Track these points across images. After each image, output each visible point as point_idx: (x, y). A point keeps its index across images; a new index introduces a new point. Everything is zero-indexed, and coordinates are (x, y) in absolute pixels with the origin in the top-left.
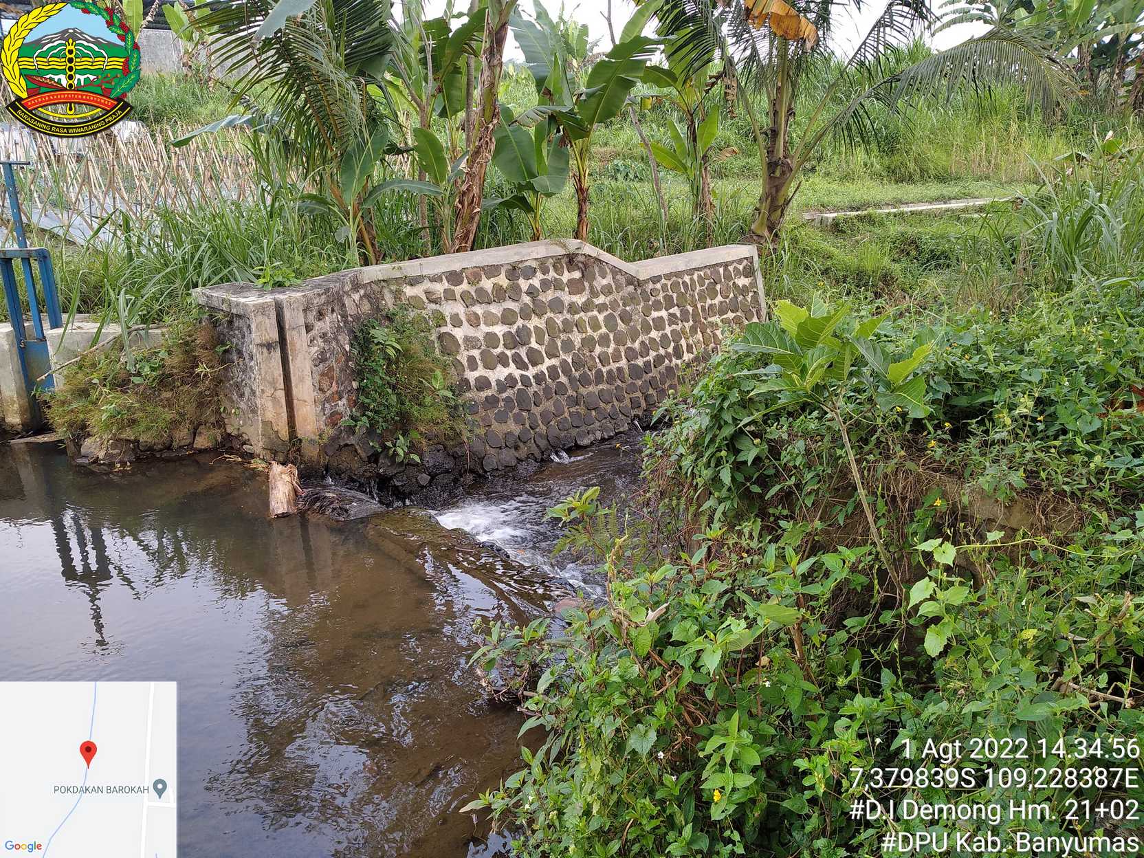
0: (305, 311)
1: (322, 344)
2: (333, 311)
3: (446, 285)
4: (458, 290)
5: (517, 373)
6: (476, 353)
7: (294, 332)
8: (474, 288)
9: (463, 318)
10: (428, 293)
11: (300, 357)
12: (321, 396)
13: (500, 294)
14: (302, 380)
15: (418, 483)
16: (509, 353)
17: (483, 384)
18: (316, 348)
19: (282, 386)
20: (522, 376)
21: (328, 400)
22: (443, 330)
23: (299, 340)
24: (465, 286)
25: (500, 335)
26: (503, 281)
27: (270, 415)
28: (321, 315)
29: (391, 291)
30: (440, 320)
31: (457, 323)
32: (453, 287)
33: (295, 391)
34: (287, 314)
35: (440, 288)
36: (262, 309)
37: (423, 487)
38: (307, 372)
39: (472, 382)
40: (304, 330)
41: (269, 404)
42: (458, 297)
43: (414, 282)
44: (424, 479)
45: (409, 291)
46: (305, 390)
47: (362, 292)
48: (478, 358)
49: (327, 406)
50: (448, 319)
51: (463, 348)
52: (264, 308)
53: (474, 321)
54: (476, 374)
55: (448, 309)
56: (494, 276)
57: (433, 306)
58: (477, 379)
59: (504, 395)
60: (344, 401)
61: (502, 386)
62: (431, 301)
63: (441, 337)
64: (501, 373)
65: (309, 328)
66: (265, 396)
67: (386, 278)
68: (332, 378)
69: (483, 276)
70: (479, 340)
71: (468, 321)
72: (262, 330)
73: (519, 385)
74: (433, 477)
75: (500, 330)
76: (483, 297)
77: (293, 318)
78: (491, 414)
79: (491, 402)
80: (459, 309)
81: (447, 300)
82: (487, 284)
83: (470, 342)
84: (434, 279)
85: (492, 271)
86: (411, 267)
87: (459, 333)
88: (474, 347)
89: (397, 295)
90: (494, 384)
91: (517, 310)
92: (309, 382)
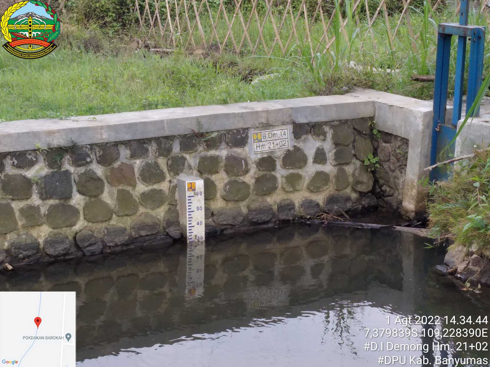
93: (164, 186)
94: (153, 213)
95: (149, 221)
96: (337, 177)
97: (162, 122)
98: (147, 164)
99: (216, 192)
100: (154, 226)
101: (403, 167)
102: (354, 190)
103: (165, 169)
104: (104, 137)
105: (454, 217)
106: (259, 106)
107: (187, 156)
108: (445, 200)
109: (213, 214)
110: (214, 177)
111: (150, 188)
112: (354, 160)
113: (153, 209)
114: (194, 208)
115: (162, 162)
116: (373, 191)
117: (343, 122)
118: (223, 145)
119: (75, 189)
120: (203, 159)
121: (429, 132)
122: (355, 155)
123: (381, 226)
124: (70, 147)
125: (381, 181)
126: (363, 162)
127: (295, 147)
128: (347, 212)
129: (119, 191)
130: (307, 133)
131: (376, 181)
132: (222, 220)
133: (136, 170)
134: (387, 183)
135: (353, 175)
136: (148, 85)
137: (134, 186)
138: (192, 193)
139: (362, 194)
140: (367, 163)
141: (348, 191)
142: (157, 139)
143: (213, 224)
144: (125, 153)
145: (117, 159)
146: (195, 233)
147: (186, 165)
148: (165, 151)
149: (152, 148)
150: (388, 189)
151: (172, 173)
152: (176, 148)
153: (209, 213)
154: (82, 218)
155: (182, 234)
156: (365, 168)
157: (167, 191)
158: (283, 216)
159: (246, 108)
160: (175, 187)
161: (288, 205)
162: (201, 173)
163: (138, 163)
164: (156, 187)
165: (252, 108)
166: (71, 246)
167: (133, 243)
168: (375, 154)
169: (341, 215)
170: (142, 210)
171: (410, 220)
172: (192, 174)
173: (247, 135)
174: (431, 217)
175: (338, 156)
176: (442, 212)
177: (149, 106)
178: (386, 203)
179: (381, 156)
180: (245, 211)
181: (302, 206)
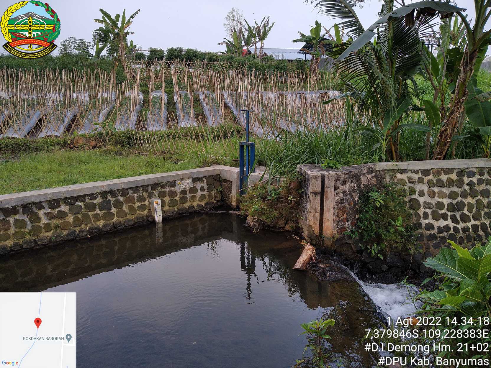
0: (336, 180)
1: (342, 196)
2: (352, 182)
3: (420, 175)
4: (426, 178)
5: (452, 225)
6: (429, 211)
7: (328, 189)
8: (436, 178)
9: (426, 192)
10: (409, 178)
11: (329, 200)
12: (337, 219)
13: (450, 183)
14: (329, 210)
15: (381, 268)
16: (449, 214)
17: (430, 227)
18: (339, 197)
19: (319, 212)
20: (454, 227)
21: (340, 221)
22: (413, 197)
23: (330, 193)
24: (431, 177)
25: (446, 204)
26: (454, 177)
27: (312, 223)
28: (344, 183)
29: (390, 175)
30: (412, 192)
31: (422, 194)
32: (423, 177)
33: (325, 215)
34: (326, 181)
35: (416, 176)
36: (315, 177)
37: (383, 271)
38: (332, 207)
39: (424, 225)
40: (333, 189)
41: (312, 218)
42: (425, 182)
43: (402, 172)
44: (385, 267)
45: (399, 176)
46: (329, 215)
47: (373, 174)
48: (430, 213)
49: (340, 224)
50: (417, 192)
51: (422, 207)
52: (316, 177)
53: (432, 195)
54: (427, 221)
55: (418, 187)
56: (449, 174)
57: (411, 185)
58: (426, 224)
59: (441, 235)
60: (349, 223)
61: (440, 230)
62: (410, 182)
63: (411, 200)
64: (442, 223)
65: (336, 188)
66: (311, 214)
67: (388, 169)
68: (345, 212)
69: (443, 173)
70: (432, 204)
71: (429, 194)
72: (314, 186)
73: (452, 231)
74: (390, 267)
75: (446, 201)
76: (440, 184)
77: (330, 183)
78: (431, 243)
79: (433, 237)
80: (425, 188)
81: (419, 182)
82: (444, 177)
83: (427, 205)
84: (414, 172)
85: (448, 171)
86: (403, 165)
87: (422, 200)
88: (428, 208)
89: (392, 177)
90: (436, 228)
91: (459, 193)
92: (332, 211)
93: (146, 203)
94: (143, 213)
95: (141, 216)
96: (209, 195)
97: (144, 180)
98: (139, 195)
99: (165, 204)
100: (143, 217)
101: (231, 191)
102: (215, 200)
103: (146, 197)
104: (123, 186)
105: (248, 207)
106: (179, 172)
107: (154, 192)
108: (245, 201)
109: (165, 212)
110: (164, 199)
111: (141, 204)
112: (214, 189)
113: (142, 212)
114: (157, 210)
115: (145, 194)
116: (221, 200)
117: (209, 177)
118: (167, 187)
119: (112, 206)
120: (160, 192)
121: (239, 178)
122: (214, 188)
123: (224, 212)
124: (110, 191)
125: (224, 196)
126: (217, 190)
127: (193, 186)
128: (213, 208)
129: (129, 206)
130: (197, 181)
131: (222, 196)
132: (168, 214)
133: (135, 198)
134: (226, 197)
135: (214, 194)
136: (139, 167)
137: (135, 204)
138: (157, 205)
139: (218, 201)
140: (219, 190)
141: (213, 200)
142: (142, 186)
143: (165, 215)
144: (131, 192)
145: (128, 194)
146: (158, 219)
147: (154, 195)
148: (146, 190)
149: (141, 190)
150: (226, 199)
151: (149, 198)
152: (150, 189)
153: (163, 212)
154: (116, 217)
155: (153, 220)
156: (218, 192)
157: (147, 205)
158: (190, 211)
159: (174, 173)
160: (150, 203)
161: (192, 206)
162: (159, 197)
163: (136, 195)
164: (143, 203)
165: (177, 173)
166: (112, 227)
167: (135, 224)
168: (221, 187)
169: (211, 209)
170: (138, 212)
171: (234, 209)
172: (156, 198)
173: (176, 183)
174: (241, 208)
175: (208, 188)
176: (245, 205)
177: (140, 174)
178: (226, 203)
179: (223, 187)
180: (176, 210)
181: (197, 206)
